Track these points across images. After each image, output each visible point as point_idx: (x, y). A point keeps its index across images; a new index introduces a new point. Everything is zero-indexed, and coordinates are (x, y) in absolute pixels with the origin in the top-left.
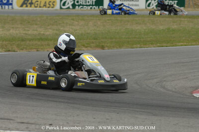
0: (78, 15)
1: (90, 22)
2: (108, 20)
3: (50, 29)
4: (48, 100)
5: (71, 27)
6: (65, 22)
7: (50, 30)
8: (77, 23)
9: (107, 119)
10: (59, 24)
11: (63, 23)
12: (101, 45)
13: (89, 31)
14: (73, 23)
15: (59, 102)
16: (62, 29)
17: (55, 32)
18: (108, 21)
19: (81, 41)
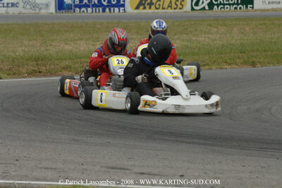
0: (217, 19)
1: (235, 29)
2: (260, 24)
3: (178, 39)
4: (177, 141)
5: (207, 36)
6: (199, 29)
7: (178, 42)
8: (215, 30)
9: (263, 167)
10: (191, 32)
11: (196, 30)
12: (251, 60)
13: (233, 42)
14: (210, 30)
15: (193, 143)
16: (194, 39)
17: (185, 43)
18: (259, 26)
19: (222, 56)
